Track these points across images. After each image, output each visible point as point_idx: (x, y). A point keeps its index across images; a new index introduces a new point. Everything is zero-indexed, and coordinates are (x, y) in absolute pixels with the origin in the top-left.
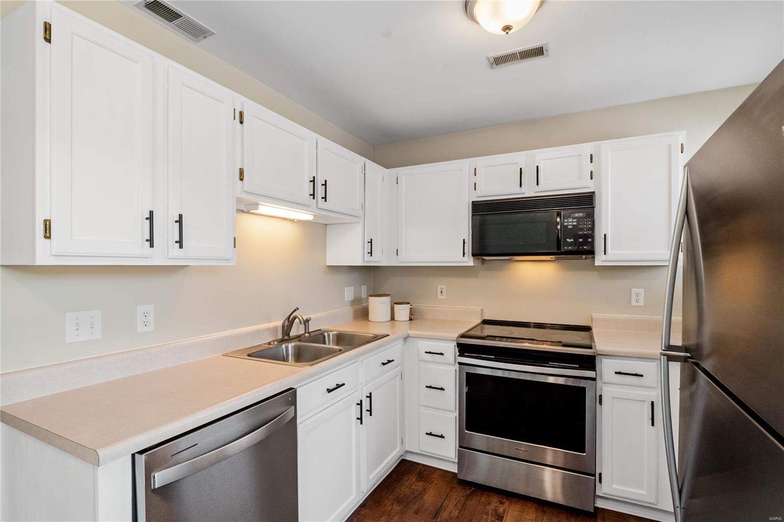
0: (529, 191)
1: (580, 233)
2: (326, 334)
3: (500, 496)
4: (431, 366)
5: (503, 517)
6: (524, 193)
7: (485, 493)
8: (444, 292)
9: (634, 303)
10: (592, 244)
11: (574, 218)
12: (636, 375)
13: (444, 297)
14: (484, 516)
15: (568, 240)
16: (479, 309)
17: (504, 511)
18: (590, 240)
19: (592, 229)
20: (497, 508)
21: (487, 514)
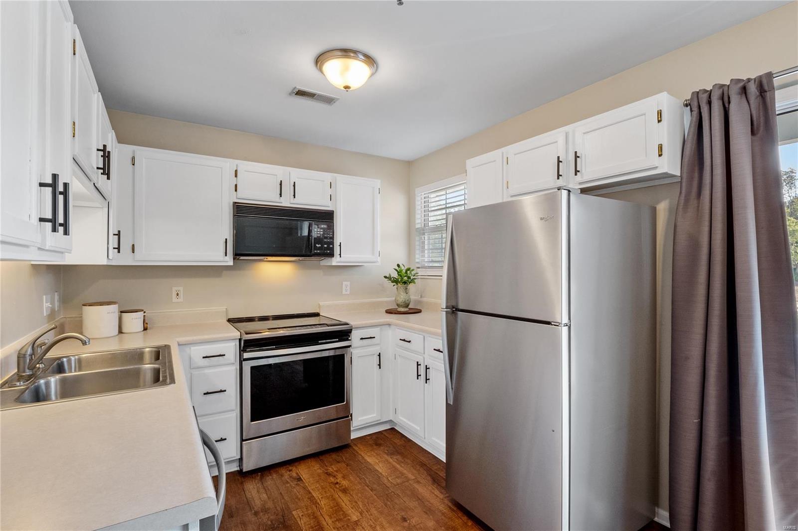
0: (286, 202)
1: (325, 240)
2: (65, 360)
3: (284, 467)
4: (207, 371)
5: (300, 478)
6: (281, 203)
7: (271, 472)
8: (181, 294)
9: (344, 292)
10: (332, 249)
11: (321, 229)
12: (371, 338)
13: (181, 299)
14: (287, 485)
15: (317, 245)
16: (223, 308)
17: (297, 474)
18: (331, 246)
19: (332, 238)
20: (291, 475)
21: (287, 482)
